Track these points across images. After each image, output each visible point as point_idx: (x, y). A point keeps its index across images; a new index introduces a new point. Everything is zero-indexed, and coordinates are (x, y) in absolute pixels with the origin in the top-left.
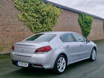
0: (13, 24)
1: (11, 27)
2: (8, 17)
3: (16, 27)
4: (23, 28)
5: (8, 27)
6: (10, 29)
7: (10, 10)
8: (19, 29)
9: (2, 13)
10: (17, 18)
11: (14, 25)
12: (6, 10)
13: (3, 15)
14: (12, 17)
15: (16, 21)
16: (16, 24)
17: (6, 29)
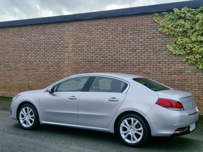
0: (157, 61)
1: (152, 67)
2: (147, 51)
3: (164, 67)
4: (179, 67)
5: (146, 67)
6: (150, 70)
7: (151, 39)
8: (171, 69)
9: (137, 46)
10: (165, 50)
11: (159, 63)
12: (144, 40)
13: (138, 49)
14: (155, 50)
15: (162, 57)
16: (162, 61)
17: (144, 71)
